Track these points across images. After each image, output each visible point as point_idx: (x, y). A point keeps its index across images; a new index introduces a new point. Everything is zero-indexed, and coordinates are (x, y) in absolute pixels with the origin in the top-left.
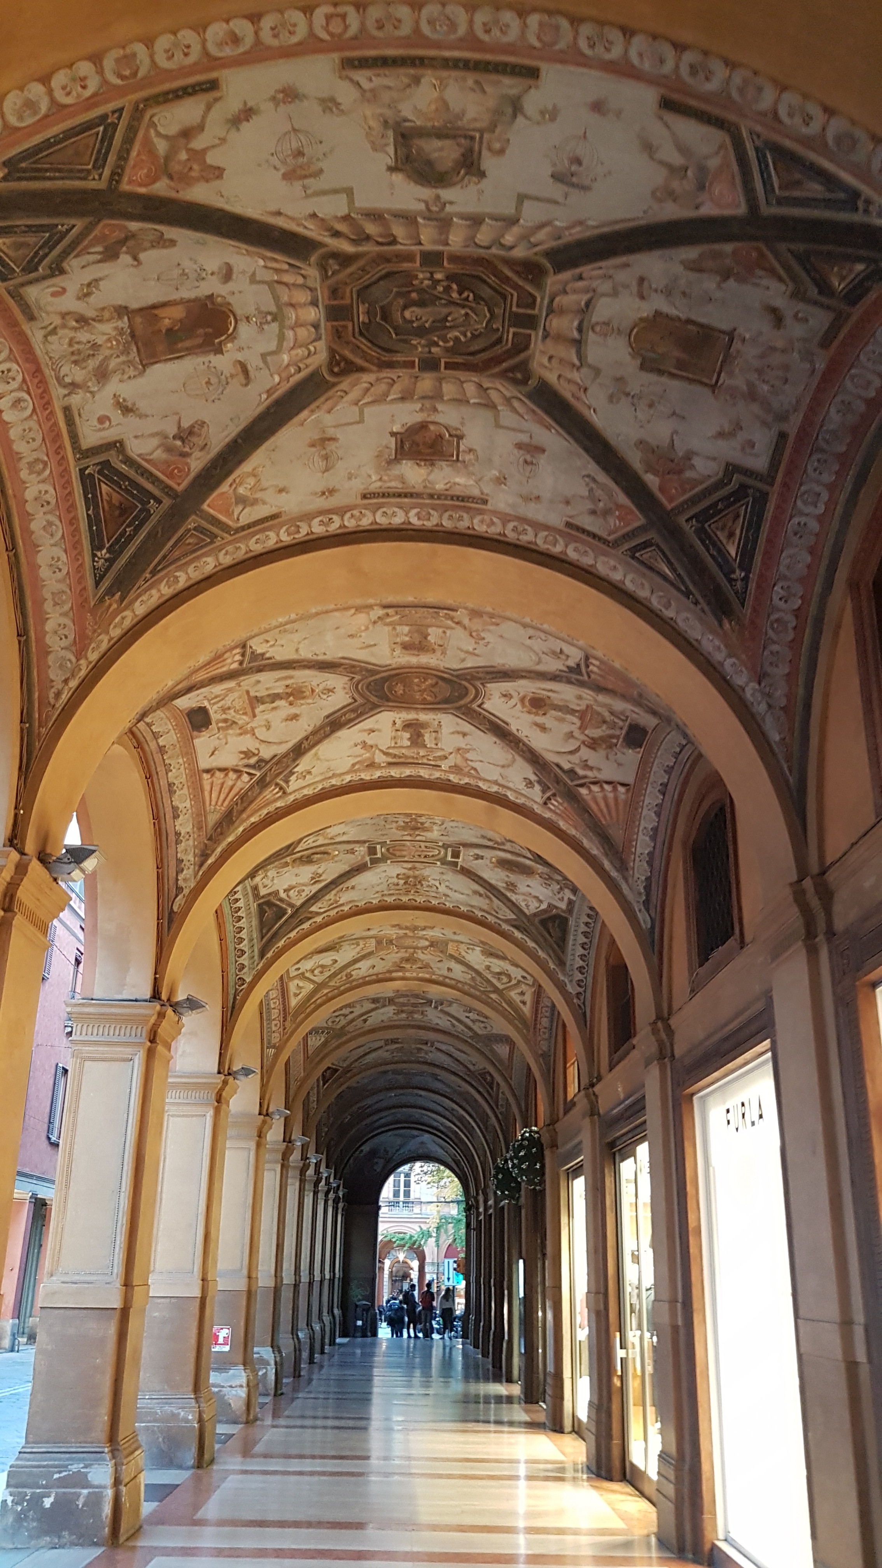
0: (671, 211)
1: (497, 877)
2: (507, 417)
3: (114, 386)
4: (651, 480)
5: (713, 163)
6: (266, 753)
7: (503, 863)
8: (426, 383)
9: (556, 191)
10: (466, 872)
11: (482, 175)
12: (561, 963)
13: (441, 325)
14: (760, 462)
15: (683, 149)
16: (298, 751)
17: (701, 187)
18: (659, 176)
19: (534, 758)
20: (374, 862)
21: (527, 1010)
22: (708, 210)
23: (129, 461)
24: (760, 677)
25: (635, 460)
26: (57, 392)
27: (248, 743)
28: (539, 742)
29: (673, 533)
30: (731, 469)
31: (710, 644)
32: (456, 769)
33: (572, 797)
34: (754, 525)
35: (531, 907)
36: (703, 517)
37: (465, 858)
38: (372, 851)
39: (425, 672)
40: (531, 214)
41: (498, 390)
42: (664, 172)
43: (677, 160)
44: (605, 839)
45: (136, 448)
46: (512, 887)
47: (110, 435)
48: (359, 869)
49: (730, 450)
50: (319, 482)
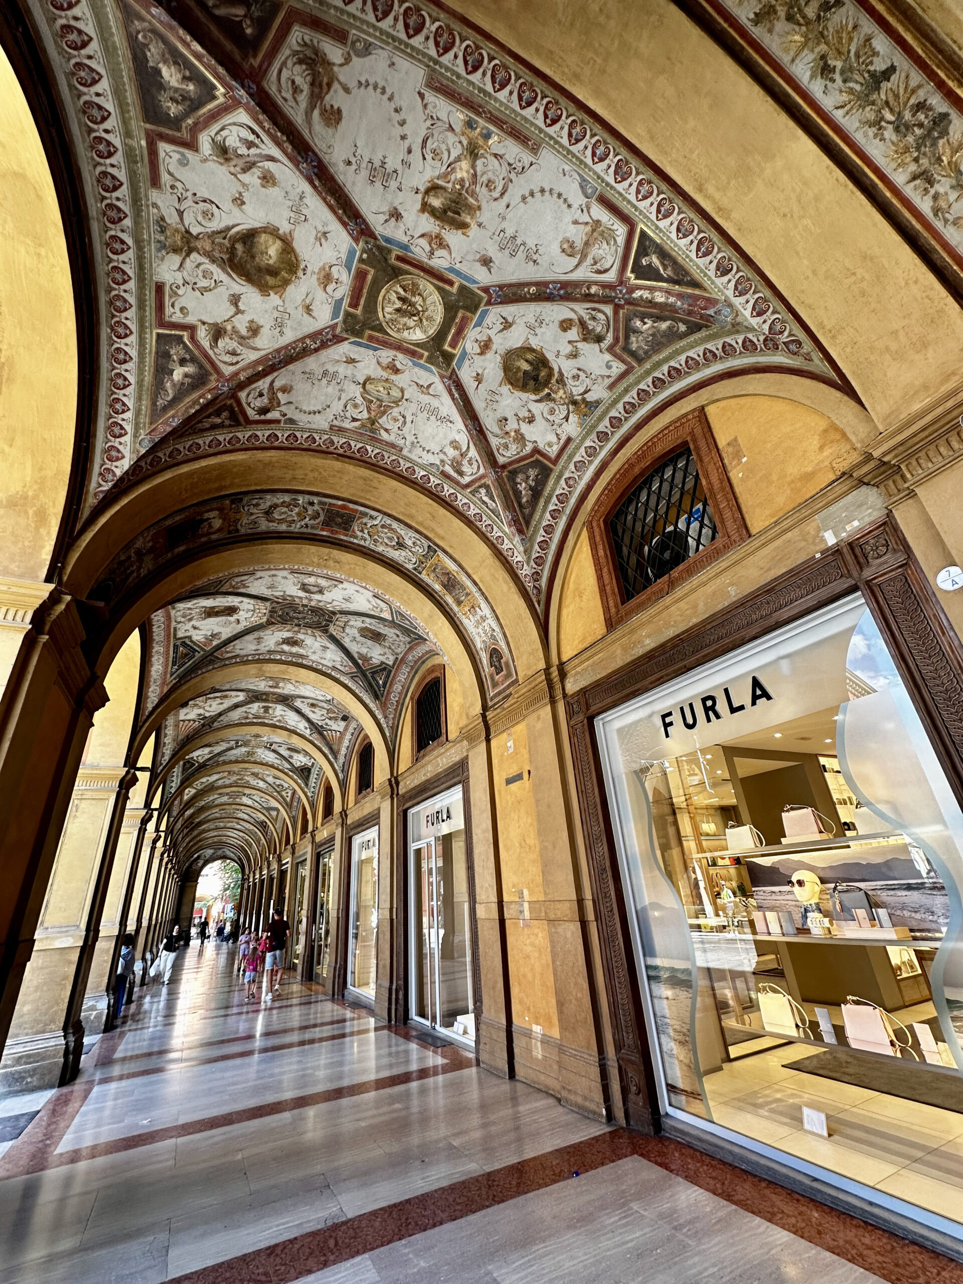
0: (373, 613)
1: (286, 753)
2: (319, 639)
3: (193, 622)
4: (360, 662)
5: (384, 609)
6: (207, 715)
7: (289, 749)
8: (296, 629)
9: (344, 601)
10: (274, 751)
11: (323, 595)
12: (307, 785)
13: (304, 618)
14: (391, 663)
15: (377, 604)
16: (220, 714)
17: (381, 612)
18: (371, 607)
19: (308, 720)
20: (237, 747)
21: (288, 799)
22: (382, 616)
23: (192, 641)
24: (386, 717)
25: (356, 656)
26: (173, 624)
27: (201, 711)
28: (311, 716)
29: (365, 676)
30: (382, 663)
31: (372, 705)
32: (279, 721)
33: (321, 734)
34: (388, 677)
35: (298, 764)
36: (373, 673)
37: (274, 747)
39: (274, 694)
40: (335, 603)
41: (318, 633)
43: (375, 606)
44: (331, 749)
45: (195, 638)
46: (291, 757)
47: (187, 634)
48: (231, 749)
49: (383, 659)
50: (254, 648)
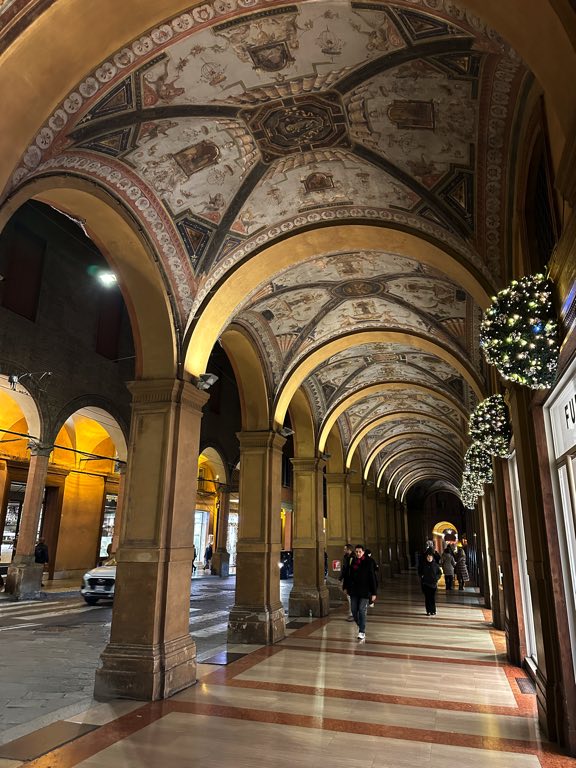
0: (377, 54)
1: (424, 365)
2: (348, 164)
3: (179, 187)
4: (418, 178)
5: (385, 27)
6: (301, 325)
7: (425, 359)
8: (308, 157)
9: (327, 58)
10: (411, 364)
11: (293, 60)
12: (462, 401)
13: (304, 129)
14: (465, 161)
15: (371, 25)
16: (314, 323)
17: (385, 39)
18: (366, 40)
19: (417, 311)
20: (369, 364)
22: (392, 49)
23: (194, 217)
24: (487, 263)
25: (408, 171)
27: (293, 322)
28: (418, 304)
29: (434, 201)
30: (453, 166)
31: (463, 250)
32: (387, 321)
33: (439, 327)
34: (470, 190)
35: (444, 377)
36: (445, 191)
37: (408, 358)
38: (366, 360)
39: (357, 281)
40: (321, 71)
41: (340, 153)
42: (367, 36)
43: (371, 30)
44: (458, 344)
45: (196, 210)
46: (433, 369)
47: (184, 207)
48: (362, 369)
49: (449, 157)
50: (277, 209)
